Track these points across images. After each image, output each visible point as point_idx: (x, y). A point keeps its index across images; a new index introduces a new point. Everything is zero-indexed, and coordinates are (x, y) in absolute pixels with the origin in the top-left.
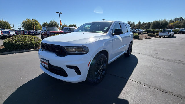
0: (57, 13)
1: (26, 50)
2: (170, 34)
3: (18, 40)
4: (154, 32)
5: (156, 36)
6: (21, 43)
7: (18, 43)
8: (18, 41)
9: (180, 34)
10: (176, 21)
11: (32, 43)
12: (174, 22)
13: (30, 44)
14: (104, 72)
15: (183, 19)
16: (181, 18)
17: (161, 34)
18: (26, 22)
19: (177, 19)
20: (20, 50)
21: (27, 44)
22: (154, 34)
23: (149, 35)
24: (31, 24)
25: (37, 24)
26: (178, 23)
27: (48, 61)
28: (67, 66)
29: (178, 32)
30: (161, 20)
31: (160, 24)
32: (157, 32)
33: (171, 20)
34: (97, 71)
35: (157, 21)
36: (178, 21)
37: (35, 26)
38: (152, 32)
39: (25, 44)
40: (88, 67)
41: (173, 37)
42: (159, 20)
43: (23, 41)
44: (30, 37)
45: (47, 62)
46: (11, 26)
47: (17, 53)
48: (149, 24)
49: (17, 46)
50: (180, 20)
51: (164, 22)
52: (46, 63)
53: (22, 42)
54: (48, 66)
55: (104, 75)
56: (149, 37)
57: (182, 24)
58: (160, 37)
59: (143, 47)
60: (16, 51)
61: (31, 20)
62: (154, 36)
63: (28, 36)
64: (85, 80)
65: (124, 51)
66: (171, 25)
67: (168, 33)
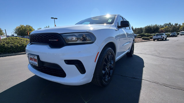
0: (52, 18)
1: (16, 53)
2: (163, 37)
3: (6, 42)
4: (148, 36)
5: (150, 39)
6: (11, 46)
7: (6, 45)
8: (7, 44)
9: (171, 37)
10: (165, 26)
11: (23, 46)
12: (163, 27)
13: (21, 47)
14: (112, 71)
15: (171, 24)
16: (170, 24)
17: (154, 37)
18: (20, 28)
19: (166, 25)
20: (9, 53)
21: (18, 46)
22: (147, 38)
23: (143, 39)
24: (25, 30)
25: (31, 30)
26: (168, 28)
27: (38, 56)
28: (65, 61)
29: (169, 35)
30: (152, 25)
31: (152, 29)
32: (150, 36)
33: (161, 25)
34: (104, 70)
35: (149, 26)
36: (167, 26)
37: (29, 32)
38: (146, 36)
39: (14, 46)
40: (95, 62)
41: (166, 40)
42: (151, 26)
43: (13, 44)
44: (21, 39)
45: (36, 58)
46: (3, 32)
47: (5, 56)
48: (141, 29)
49: (6, 48)
50: (169, 26)
51: (156, 27)
52: (35, 60)
53: (11, 44)
54: (37, 63)
55: (112, 75)
56: (144, 40)
57: (171, 29)
58: (154, 40)
59: (142, 48)
60: (3, 54)
61: (25, 26)
62: (148, 40)
63: (19, 39)
64: (90, 81)
65: (125, 52)
66: (161, 30)
67: (162, 36)
